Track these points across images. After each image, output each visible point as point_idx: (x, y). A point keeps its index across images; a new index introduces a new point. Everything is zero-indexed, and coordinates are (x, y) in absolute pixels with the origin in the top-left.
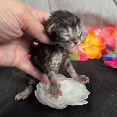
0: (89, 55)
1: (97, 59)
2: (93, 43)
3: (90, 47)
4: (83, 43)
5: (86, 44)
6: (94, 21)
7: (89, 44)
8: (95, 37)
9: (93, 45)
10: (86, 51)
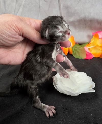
0: (94, 54)
1: (101, 57)
2: (97, 44)
3: (95, 48)
4: (88, 44)
5: (91, 45)
6: (98, 26)
7: (94, 45)
8: (99, 39)
9: (98, 46)
10: (91, 51)
